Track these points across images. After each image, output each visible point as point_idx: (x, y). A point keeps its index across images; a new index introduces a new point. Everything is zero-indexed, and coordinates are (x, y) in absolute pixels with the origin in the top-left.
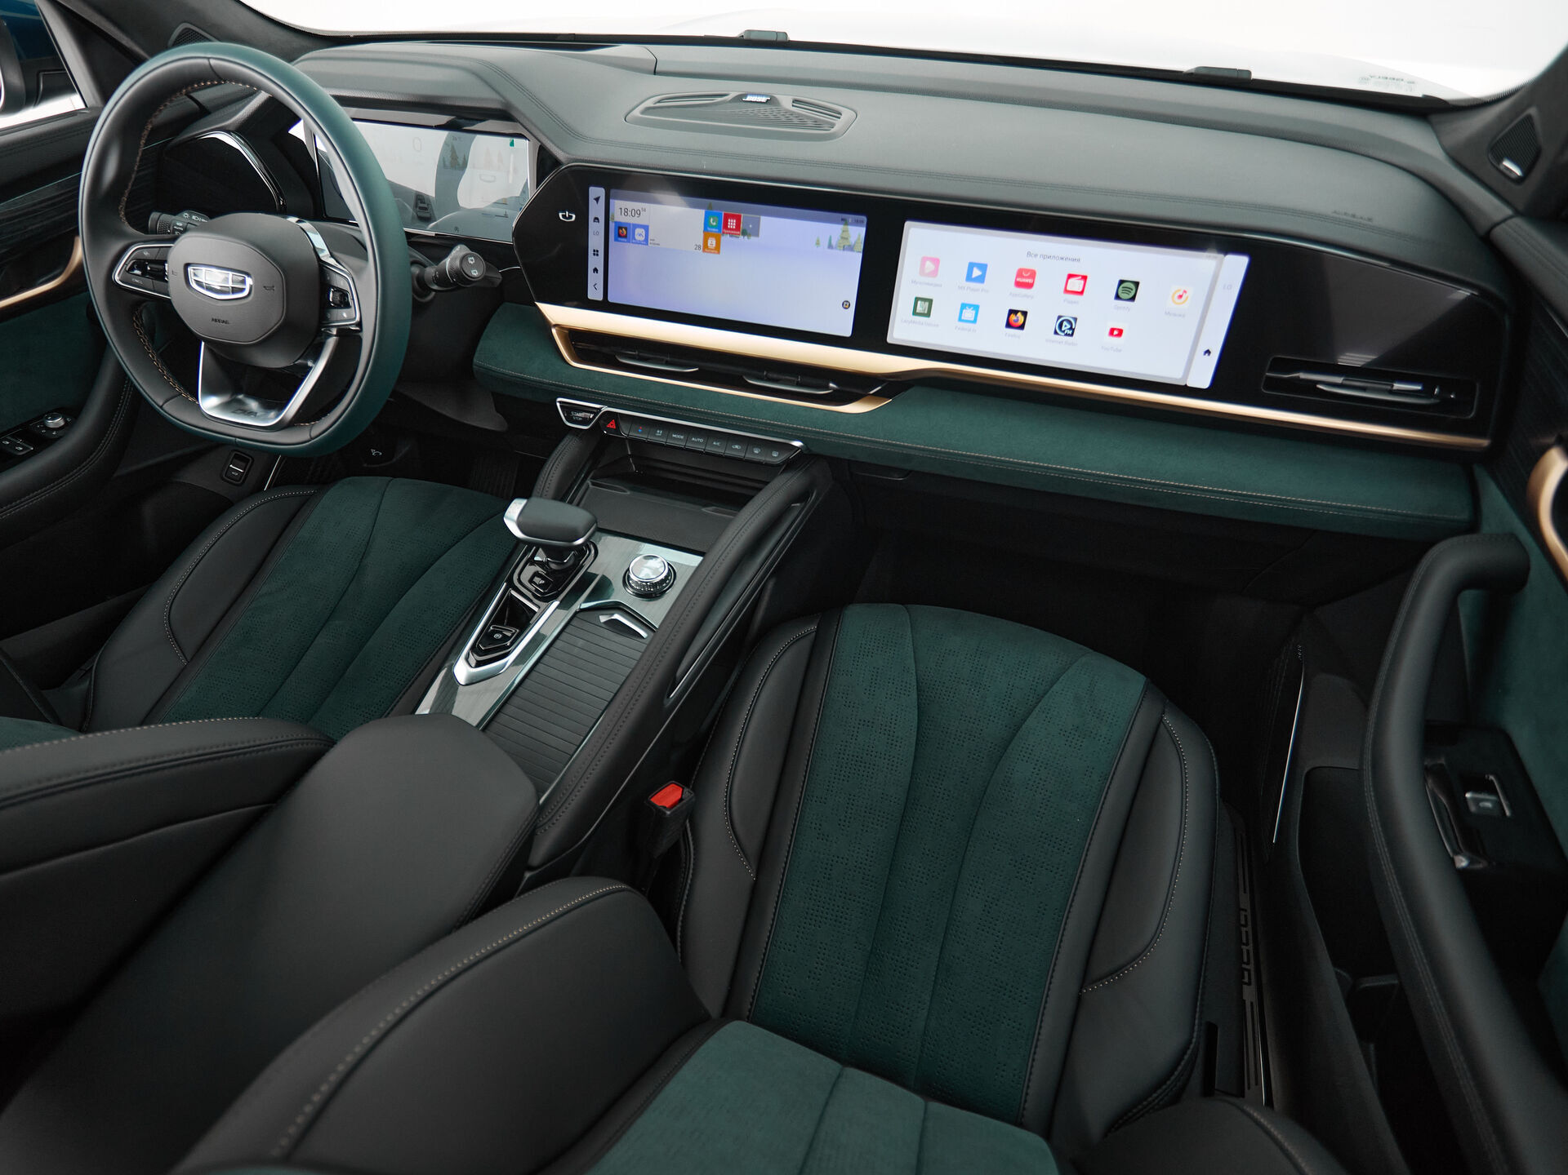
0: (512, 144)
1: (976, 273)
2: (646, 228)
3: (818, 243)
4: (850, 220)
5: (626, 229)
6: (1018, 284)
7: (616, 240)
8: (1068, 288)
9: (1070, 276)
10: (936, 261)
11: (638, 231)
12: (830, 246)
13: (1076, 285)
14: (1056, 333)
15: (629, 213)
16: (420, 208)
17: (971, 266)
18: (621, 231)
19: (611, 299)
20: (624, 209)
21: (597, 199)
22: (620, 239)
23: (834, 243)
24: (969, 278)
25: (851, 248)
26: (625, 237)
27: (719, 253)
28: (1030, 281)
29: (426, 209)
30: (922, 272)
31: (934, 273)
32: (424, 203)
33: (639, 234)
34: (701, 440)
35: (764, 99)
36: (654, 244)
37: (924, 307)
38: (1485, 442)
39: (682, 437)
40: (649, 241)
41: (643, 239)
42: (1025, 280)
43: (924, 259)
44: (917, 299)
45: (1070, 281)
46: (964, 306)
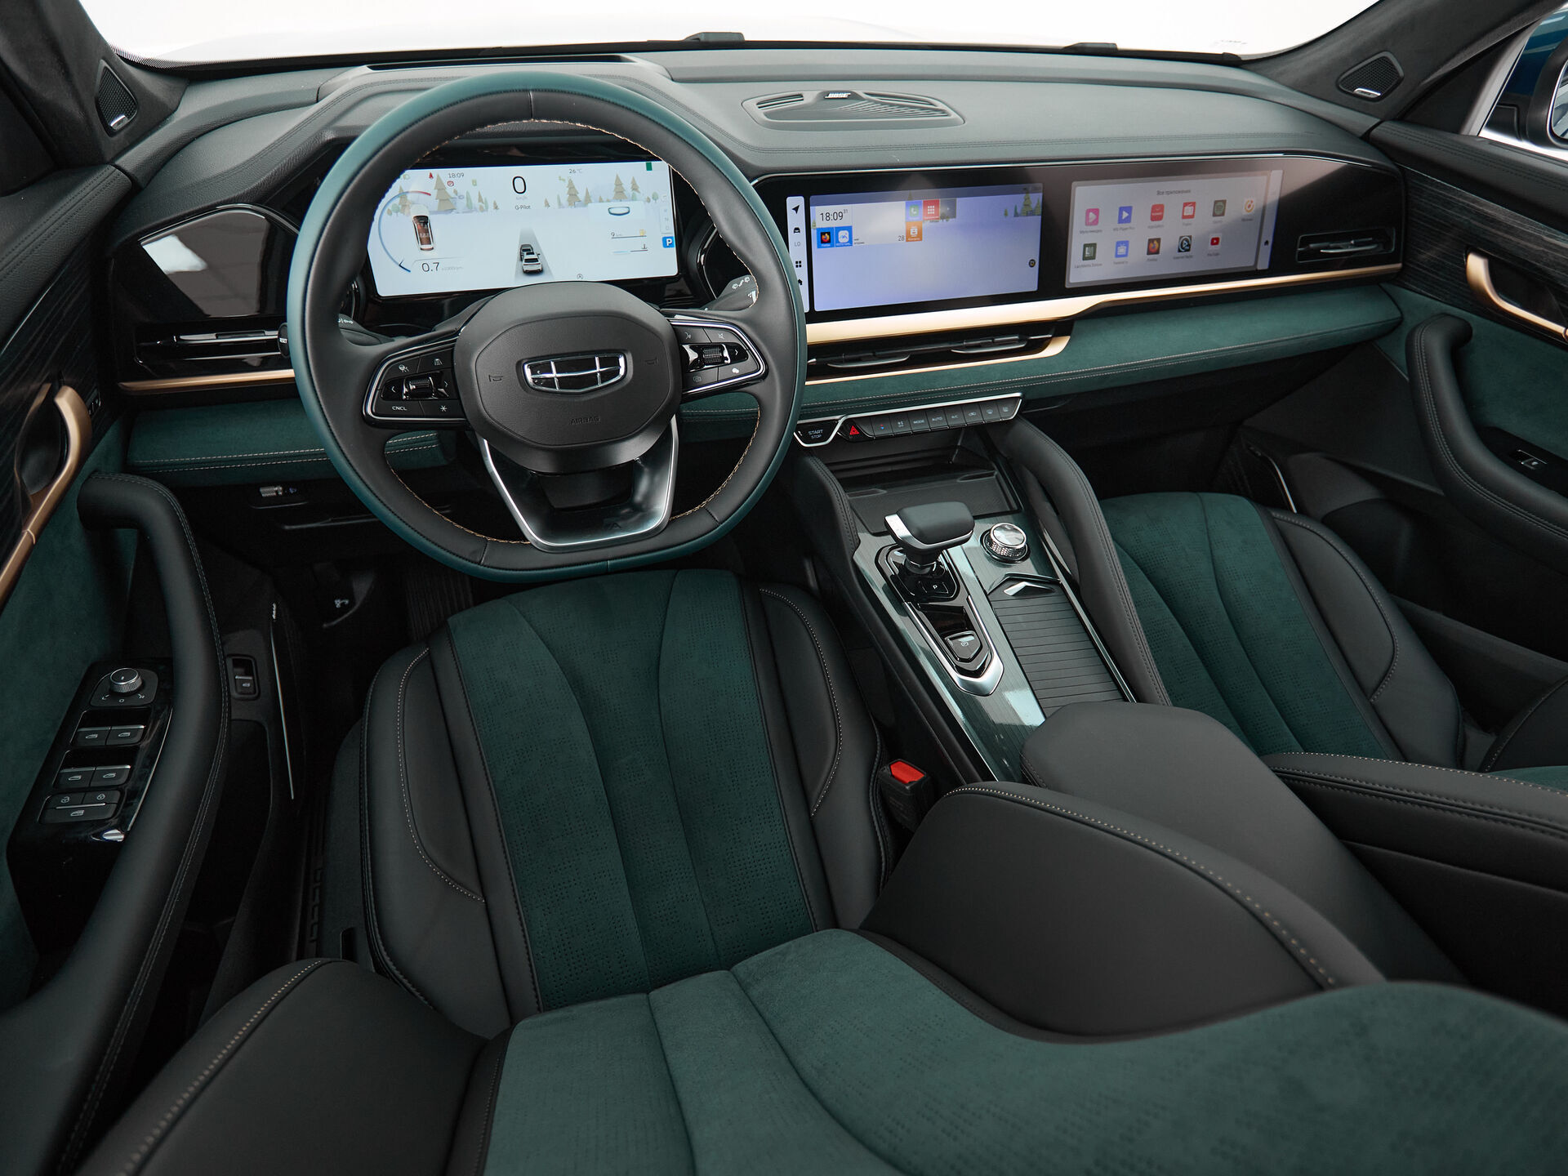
0: (649, 168)
1: (1125, 215)
2: (849, 229)
3: (1006, 214)
4: (1030, 189)
5: (829, 233)
6: (1154, 218)
7: (819, 247)
8: (1185, 214)
9: (1185, 205)
10: (1096, 211)
11: (841, 233)
12: (1016, 215)
13: (1189, 211)
14: (1179, 251)
15: (831, 217)
16: (527, 260)
17: (1121, 209)
18: (823, 237)
19: (817, 309)
20: (824, 214)
21: (796, 209)
22: (823, 245)
23: (1019, 211)
24: (1121, 221)
25: (1032, 213)
26: (829, 242)
27: (921, 240)
28: (1160, 214)
29: (536, 260)
30: (1087, 224)
31: (1096, 222)
32: (533, 253)
33: (843, 236)
34: (941, 418)
35: (845, 95)
36: (859, 243)
37: (1090, 251)
38: (1399, 265)
39: (923, 421)
40: (854, 242)
41: (847, 240)
42: (1157, 214)
43: (1088, 211)
44: (1085, 246)
45: (1186, 208)
46: (1119, 244)
